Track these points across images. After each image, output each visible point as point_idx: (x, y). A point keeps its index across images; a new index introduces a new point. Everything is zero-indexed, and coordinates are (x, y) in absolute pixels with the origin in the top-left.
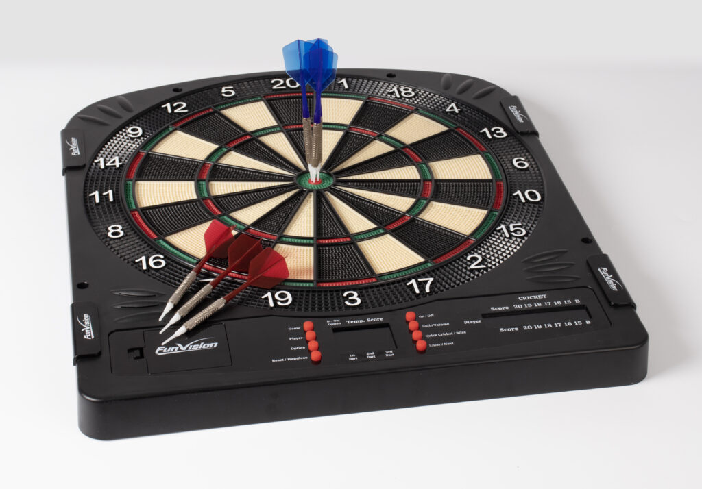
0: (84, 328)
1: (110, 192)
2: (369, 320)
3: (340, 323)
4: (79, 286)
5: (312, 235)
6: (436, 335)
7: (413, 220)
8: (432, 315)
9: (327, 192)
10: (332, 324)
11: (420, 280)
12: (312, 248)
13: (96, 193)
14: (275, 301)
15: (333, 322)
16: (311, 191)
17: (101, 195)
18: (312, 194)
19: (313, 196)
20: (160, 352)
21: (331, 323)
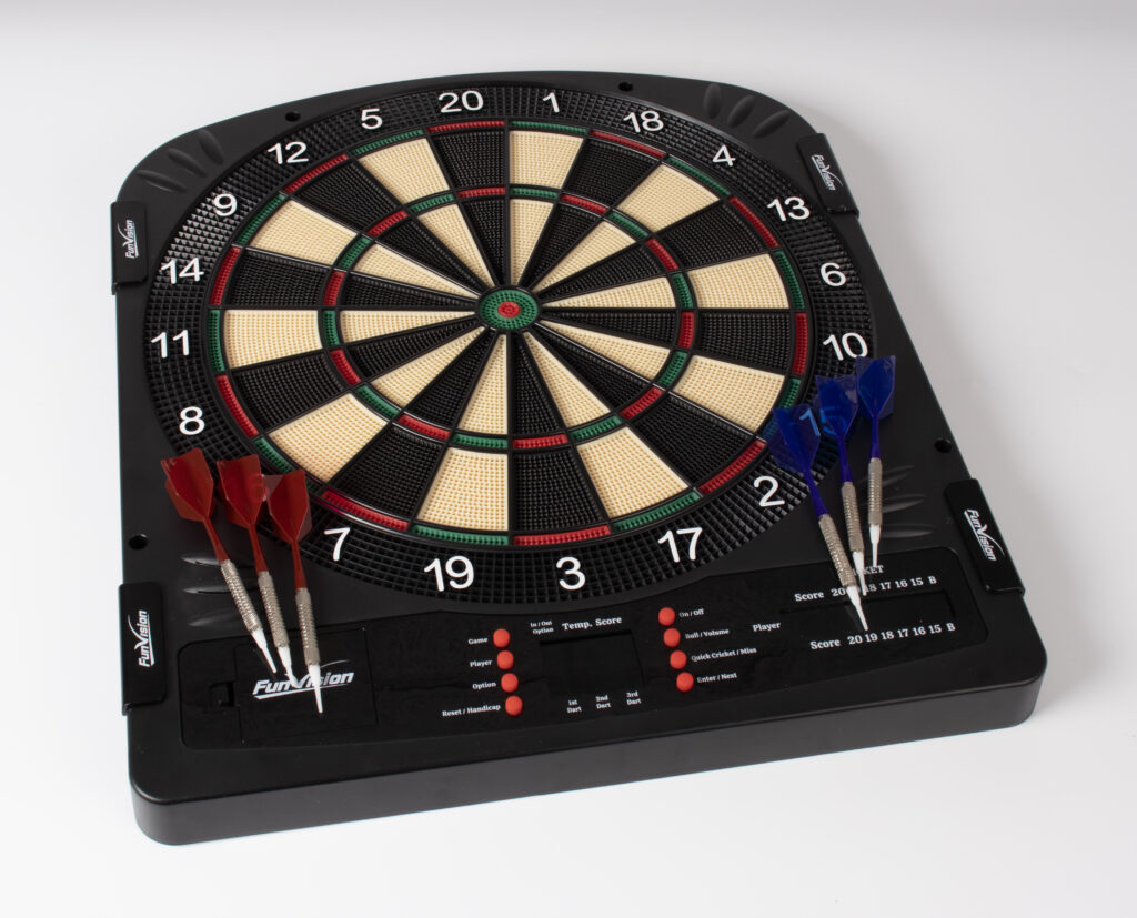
0: (139, 641)
1: (184, 334)
2: (599, 622)
3: (551, 630)
4: (133, 544)
5: (505, 431)
6: (708, 657)
7: (666, 397)
8: (700, 612)
9: (529, 334)
10: (539, 632)
11: (680, 532)
12: (505, 457)
13: (163, 337)
14: (447, 578)
15: (541, 627)
16: (502, 331)
17: (169, 339)
18: (505, 337)
19: (505, 343)
20: (262, 692)
21: (538, 628)
